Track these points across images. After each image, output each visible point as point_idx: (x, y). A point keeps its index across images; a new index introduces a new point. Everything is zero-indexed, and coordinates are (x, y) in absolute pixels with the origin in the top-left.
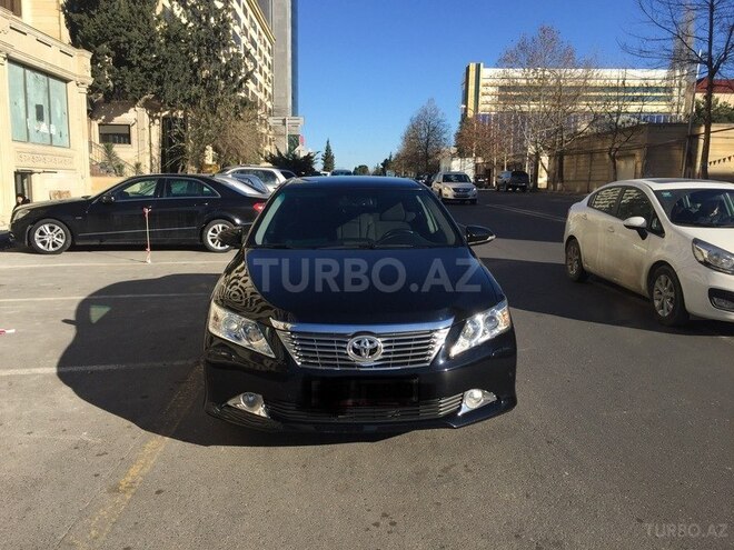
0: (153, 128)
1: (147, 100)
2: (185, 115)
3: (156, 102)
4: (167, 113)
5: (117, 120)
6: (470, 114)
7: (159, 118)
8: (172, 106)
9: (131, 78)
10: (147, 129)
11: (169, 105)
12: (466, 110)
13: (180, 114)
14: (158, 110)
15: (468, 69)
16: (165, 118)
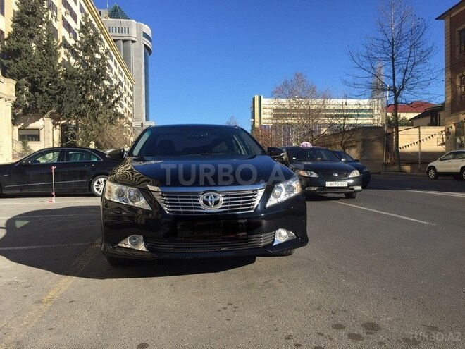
0: (55, 131)
1: (52, 113)
2: (77, 122)
3: (57, 115)
4: (65, 121)
5: (32, 126)
6: (257, 125)
7: (59, 124)
8: (68, 117)
9: (41, 100)
10: (51, 131)
11: (66, 116)
12: (254, 122)
13: (74, 122)
14: (58, 120)
15: (254, 99)
16: (63, 125)
